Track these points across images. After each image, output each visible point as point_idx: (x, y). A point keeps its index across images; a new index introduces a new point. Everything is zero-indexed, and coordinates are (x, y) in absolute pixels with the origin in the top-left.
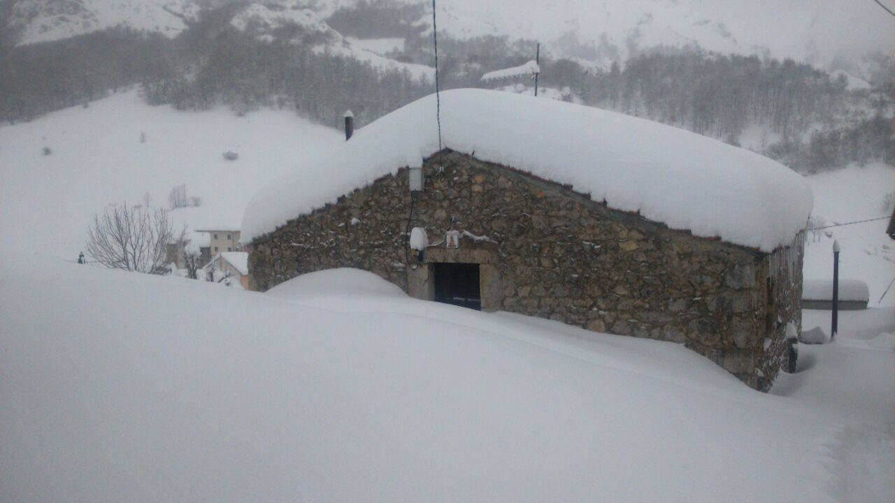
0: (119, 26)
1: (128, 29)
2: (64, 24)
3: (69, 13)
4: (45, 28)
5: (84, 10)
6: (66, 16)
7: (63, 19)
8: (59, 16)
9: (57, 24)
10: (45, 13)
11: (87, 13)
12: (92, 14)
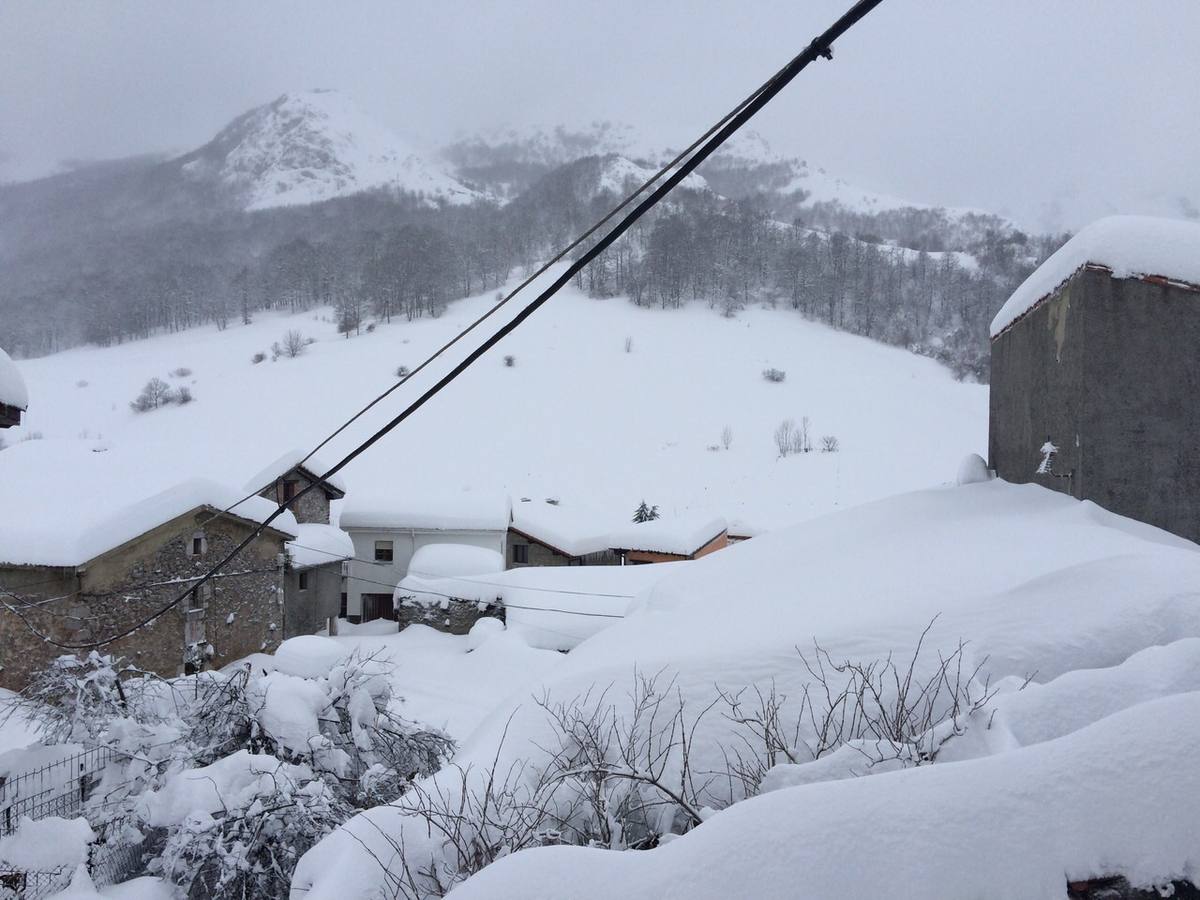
0: (386, 187)
1: (401, 191)
2: (309, 180)
3: (315, 166)
4: (283, 187)
5: (335, 161)
6: (311, 169)
7: (307, 174)
8: (301, 170)
9: (300, 181)
10: (281, 166)
11: (340, 167)
12: (347, 169)
